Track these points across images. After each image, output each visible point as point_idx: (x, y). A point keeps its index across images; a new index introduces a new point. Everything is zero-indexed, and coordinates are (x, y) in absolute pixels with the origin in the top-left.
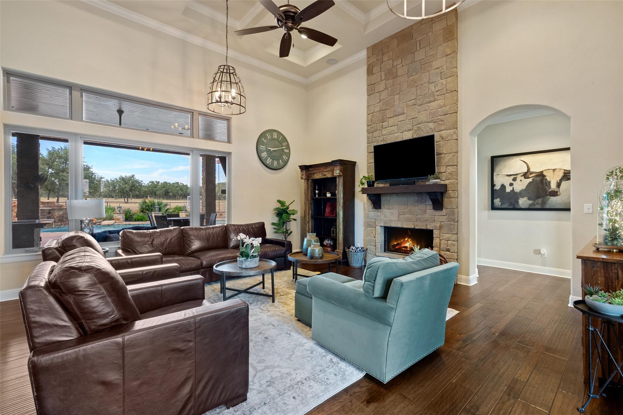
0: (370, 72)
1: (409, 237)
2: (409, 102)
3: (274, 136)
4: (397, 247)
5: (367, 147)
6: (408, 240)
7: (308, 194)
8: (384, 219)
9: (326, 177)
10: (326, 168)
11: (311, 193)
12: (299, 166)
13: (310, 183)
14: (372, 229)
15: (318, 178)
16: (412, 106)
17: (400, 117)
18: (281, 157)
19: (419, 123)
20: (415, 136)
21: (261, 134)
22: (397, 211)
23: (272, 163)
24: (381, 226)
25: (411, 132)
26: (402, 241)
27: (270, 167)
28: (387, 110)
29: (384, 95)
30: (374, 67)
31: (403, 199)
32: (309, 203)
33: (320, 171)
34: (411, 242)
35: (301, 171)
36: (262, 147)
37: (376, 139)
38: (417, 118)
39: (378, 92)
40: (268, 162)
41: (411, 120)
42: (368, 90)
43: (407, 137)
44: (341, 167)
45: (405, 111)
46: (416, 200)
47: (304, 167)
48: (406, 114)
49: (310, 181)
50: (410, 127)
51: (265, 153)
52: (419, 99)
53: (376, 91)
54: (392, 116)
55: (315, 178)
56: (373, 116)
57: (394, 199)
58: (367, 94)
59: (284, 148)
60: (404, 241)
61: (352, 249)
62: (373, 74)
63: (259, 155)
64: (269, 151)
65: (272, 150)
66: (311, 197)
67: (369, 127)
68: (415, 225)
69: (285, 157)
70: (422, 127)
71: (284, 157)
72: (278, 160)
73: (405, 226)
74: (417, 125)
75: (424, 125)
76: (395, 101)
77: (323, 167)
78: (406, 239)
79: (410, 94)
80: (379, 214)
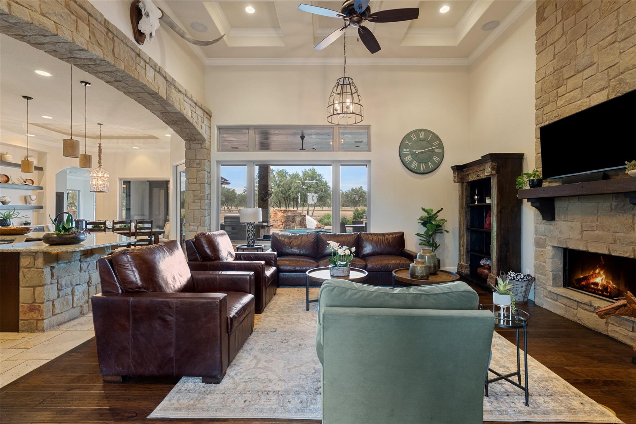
0: (540, 18)
1: (602, 268)
2: (603, 41)
3: (421, 136)
4: (583, 283)
5: (536, 130)
6: (599, 273)
7: (462, 200)
8: (559, 236)
9: (480, 178)
10: (479, 167)
11: (466, 198)
12: (451, 167)
13: (464, 187)
14: (542, 249)
15: (472, 180)
16: (607, 46)
17: (585, 72)
18: (430, 158)
19: (621, 71)
20: (612, 97)
21: (405, 137)
22: (579, 225)
23: (419, 166)
24: (553, 247)
25: (605, 92)
26: (591, 273)
27: (416, 171)
28: (565, 66)
29: (559, 46)
30: (546, 7)
31: (589, 205)
32: (464, 212)
33: (474, 171)
34: (604, 276)
35: (454, 173)
36: (406, 150)
37: (548, 116)
38: (618, 65)
39: (550, 45)
40: (413, 166)
41: (606, 71)
42: (537, 46)
43: (598, 101)
44: (494, 164)
45: (596, 59)
46: (613, 207)
47: (455, 167)
48: (596, 65)
49: (465, 184)
50: (603, 83)
51: (410, 157)
52: (623, 30)
53: (548, 44)
54: (573, 73)
55: (470, 180)
56: (543, 83)
57: (575, 205)
58: (536, 53)
59: (433, 148)
60: (594, 273)
61: (510, 275)
62: (544, 20)
63: (402, 159)
64: (414, 155)
65: (417, 152)
66: (466, 203)
67: (538, 100)
68: (611, 249)
69: (436, 159)
70: (627, 77)
71: (434, 158)
72: (426, 163)
73: (592, 250)
74: (617, 76)
75: (631, 73)
76: (578, 49)
77: (477, 166)
78: (597, 271)
79: (603, 28)
80: (552, 227)
